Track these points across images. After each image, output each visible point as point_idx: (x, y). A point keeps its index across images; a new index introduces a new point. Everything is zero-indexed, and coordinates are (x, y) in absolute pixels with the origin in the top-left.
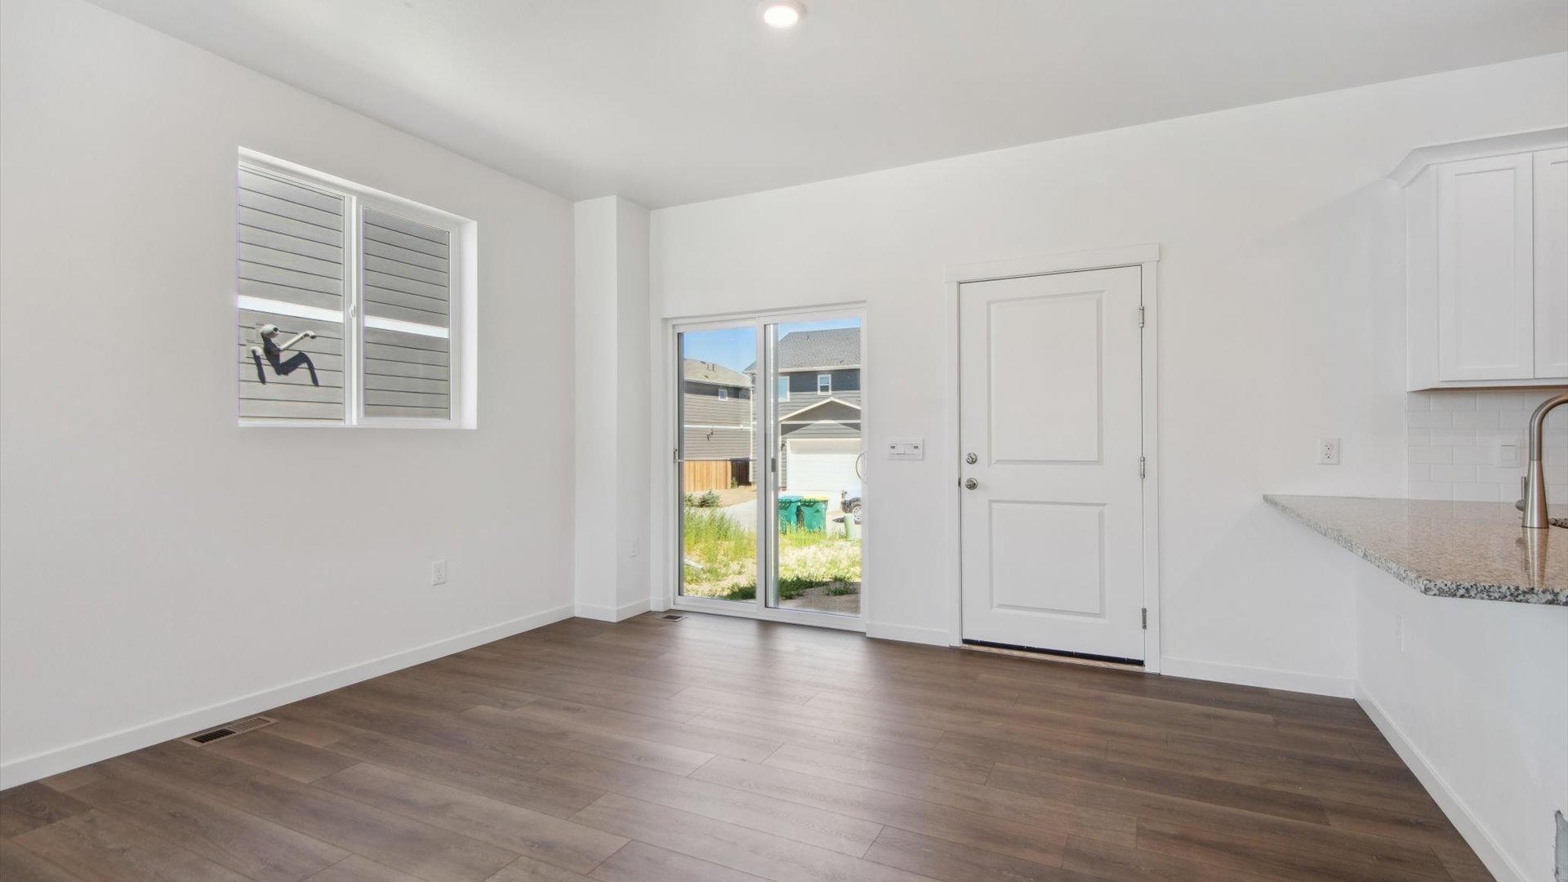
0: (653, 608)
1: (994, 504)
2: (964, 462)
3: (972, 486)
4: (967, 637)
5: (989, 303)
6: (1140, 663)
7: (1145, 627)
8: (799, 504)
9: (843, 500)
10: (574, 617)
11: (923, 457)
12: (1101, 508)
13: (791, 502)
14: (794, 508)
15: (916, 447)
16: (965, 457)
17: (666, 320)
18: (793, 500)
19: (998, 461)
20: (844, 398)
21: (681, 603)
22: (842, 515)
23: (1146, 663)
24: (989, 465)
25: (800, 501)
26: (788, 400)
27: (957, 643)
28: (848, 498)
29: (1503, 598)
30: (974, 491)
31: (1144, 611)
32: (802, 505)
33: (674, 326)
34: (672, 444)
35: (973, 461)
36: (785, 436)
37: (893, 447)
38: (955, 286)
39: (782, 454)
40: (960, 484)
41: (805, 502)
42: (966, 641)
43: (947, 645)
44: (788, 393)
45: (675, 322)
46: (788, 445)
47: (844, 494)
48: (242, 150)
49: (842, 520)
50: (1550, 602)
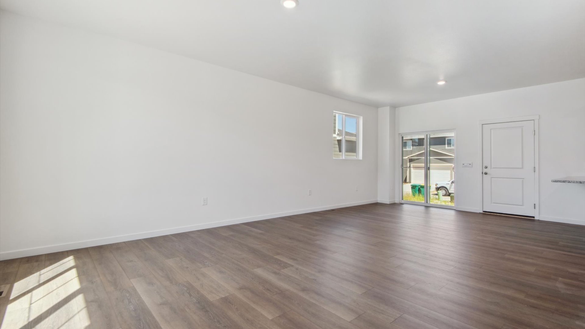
0: (396, 202)
1: (492, 178)
2: (484, 168)
3: (486, 174)
4: (484, 210)
5: (491, 130)
6: (534, 217)
7: (535, 208)
8: (419, 187)
9: (436, 187)
10: (378, 203)
11: (472, 167)
12: (523, 179)
13: (416, 186)
14: (417, 188)
15: (470, 164)
16: (484, 167)
17: (399, 134)
18: (417, 185)
19: (493, 168)
20: (435, 149)
21: (403, 202)
22: (436, 193)
23: (535, 217)
24: (491, 168)
25: (420, 186)
26: (411, 149)
27: (482, 212)
28: (438, 186)
29: (562, 182)
30: (486, 175)
31: (535, 204)
32: (421, 187)
33: (401, 135)
34: (401, 164)
35: (486, 168)
36: (410, 163)
37: (463, 164)
38: (481, 125)
39: (409, 170)
40: (482, 173)
41: (422, 186)
42: (484, 211)
43: (478, 212)
44: (411, 147)
45: (402, 134)
46: (412, 166)
47: (436, 185)
48: (334, 111)
49: (437, 194)
50: (568, 182)
